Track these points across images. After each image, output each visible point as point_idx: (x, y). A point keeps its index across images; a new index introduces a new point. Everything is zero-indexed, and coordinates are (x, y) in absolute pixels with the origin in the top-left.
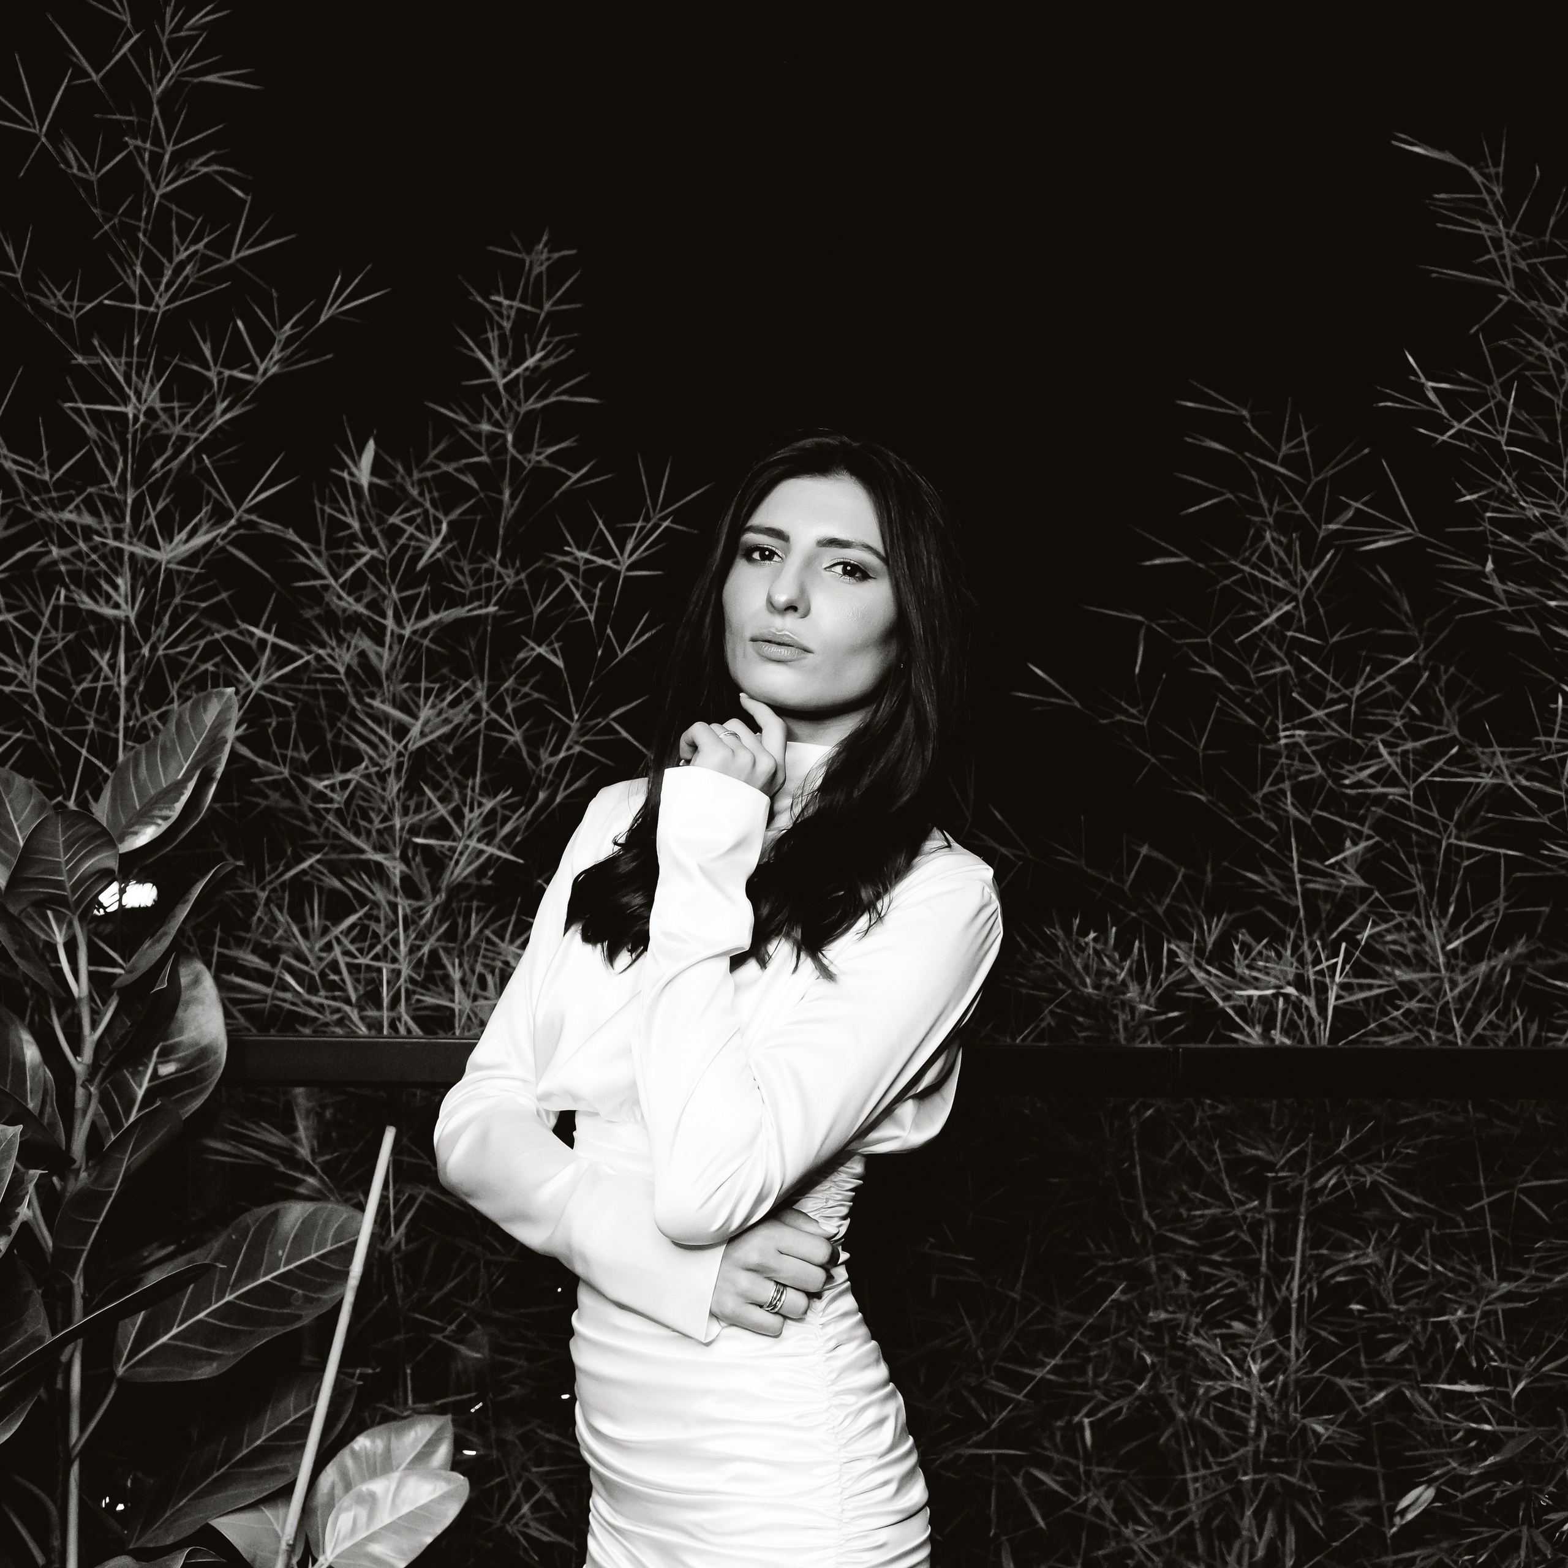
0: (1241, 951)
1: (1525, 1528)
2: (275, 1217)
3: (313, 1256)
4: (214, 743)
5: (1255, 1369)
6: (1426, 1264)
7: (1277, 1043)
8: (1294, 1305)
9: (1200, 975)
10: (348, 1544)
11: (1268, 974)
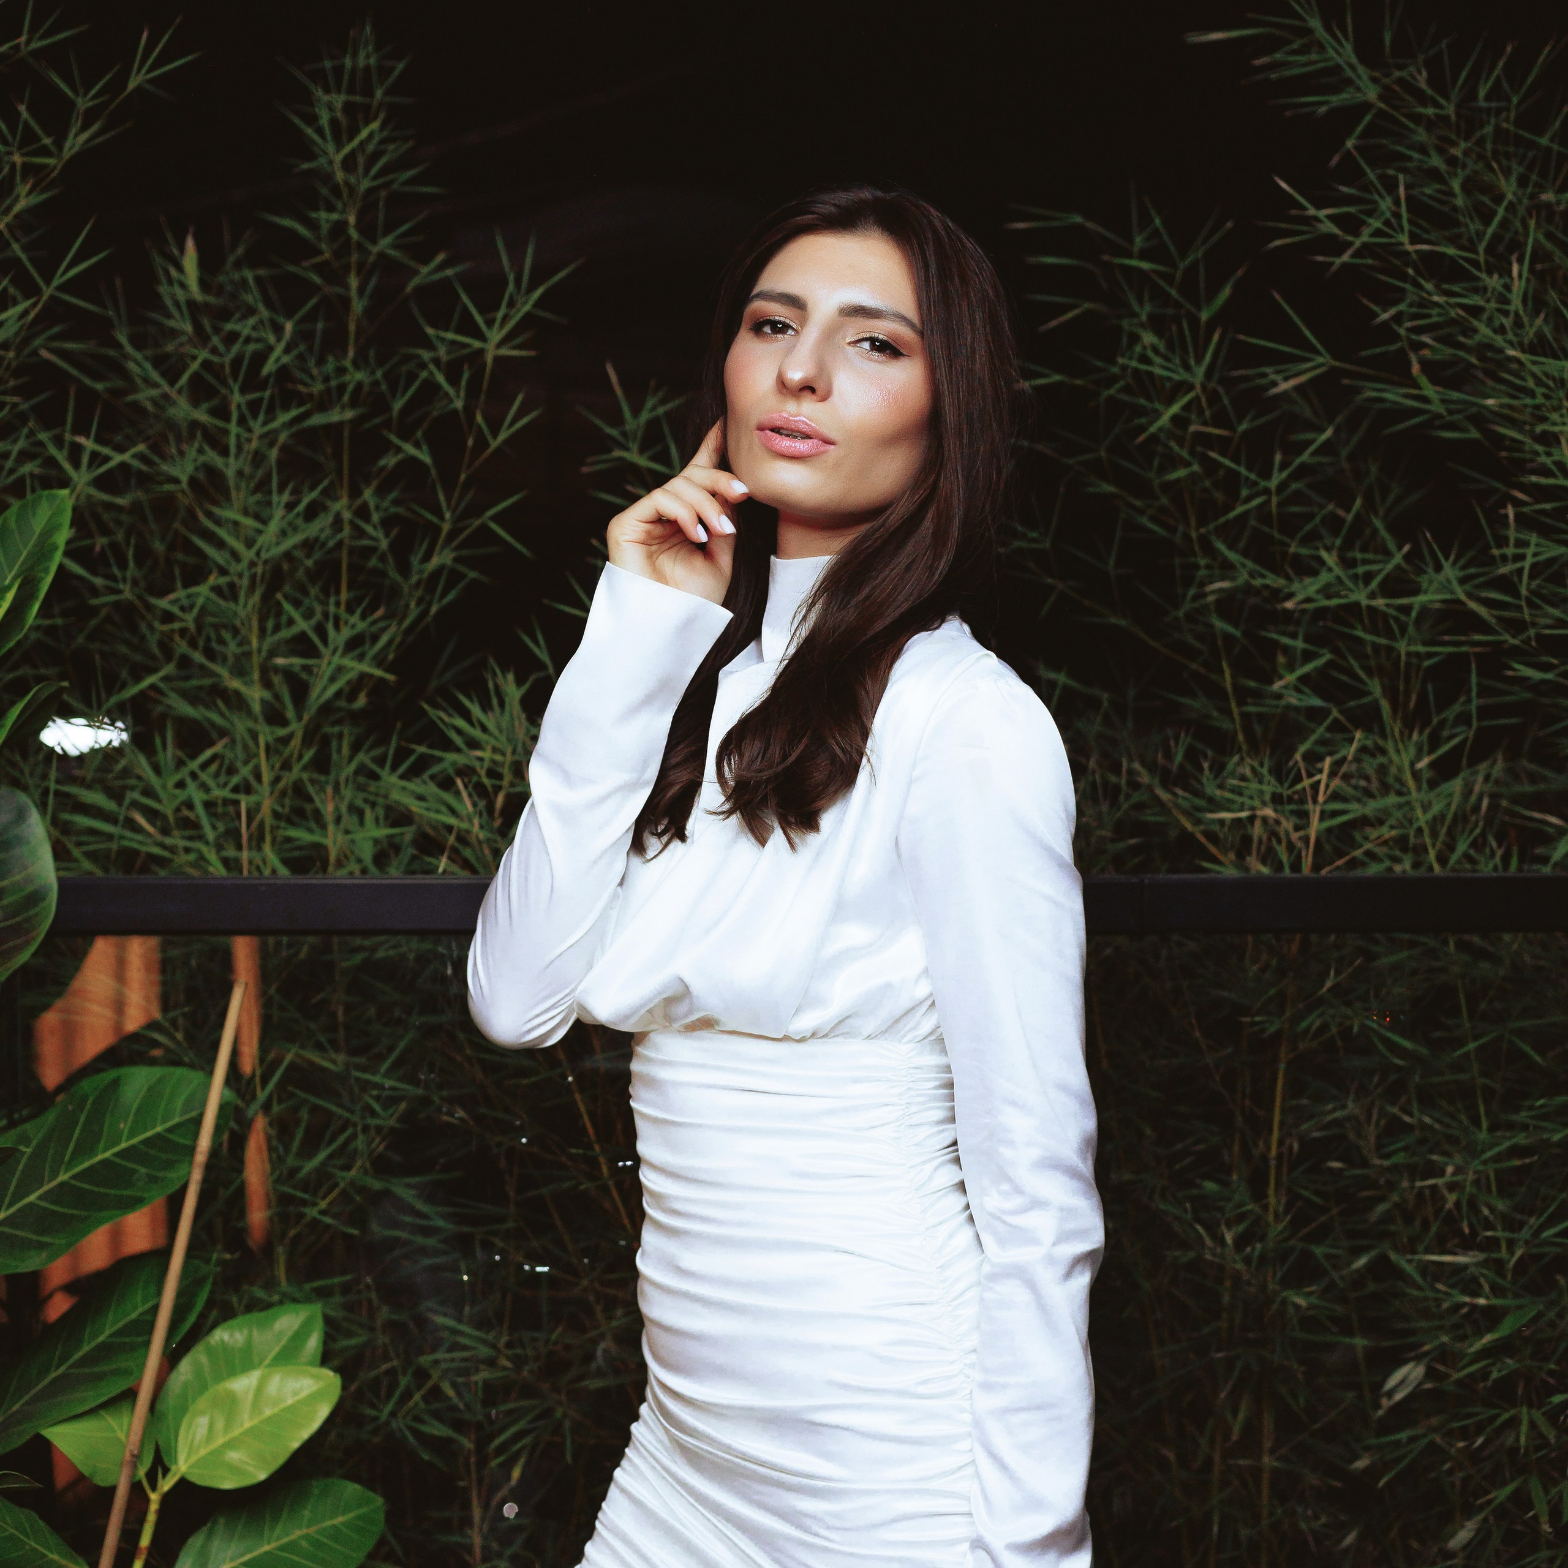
0: (1211, 768)
1: (1525, 1409)
2: (116, 1083)
3: (159, 1129)
4: (42, 552)
5: (1229, 1238)
6: (1411, 1115)
7: (1253, 872)
8: (1273, 1163)
9: (1164, 795)
10: (203, 1452)
11: (1241, 794)
